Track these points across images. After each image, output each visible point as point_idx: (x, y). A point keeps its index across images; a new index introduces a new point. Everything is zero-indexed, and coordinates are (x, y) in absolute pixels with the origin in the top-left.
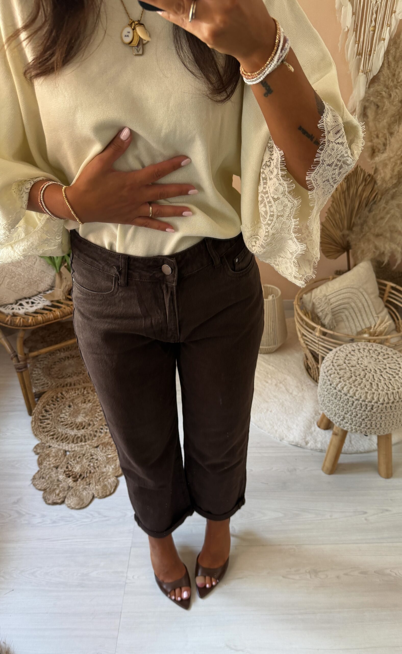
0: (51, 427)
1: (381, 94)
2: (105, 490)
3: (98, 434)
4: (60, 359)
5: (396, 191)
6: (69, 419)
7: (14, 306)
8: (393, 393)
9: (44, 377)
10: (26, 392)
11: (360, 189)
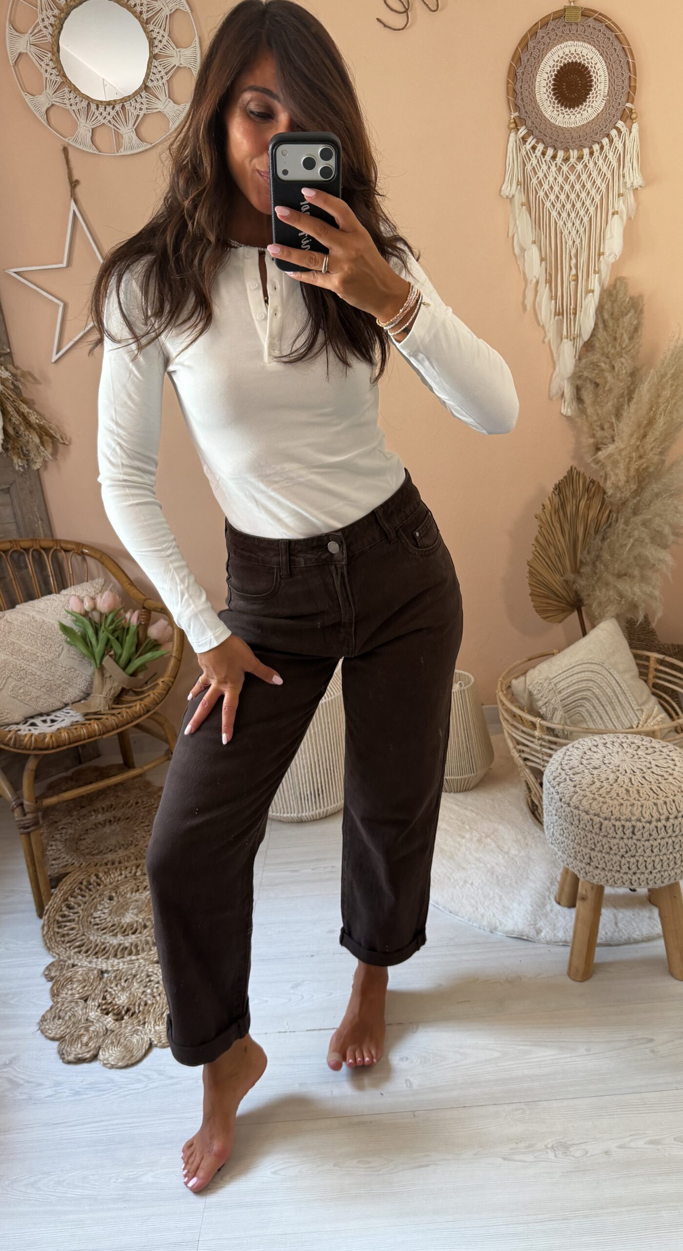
0: (77, 934)
1: (598, 366)
4: (95, 824)
5: (639, 502)
6: (108, 920)
7: (21, 727)
8: (665, 803)
9: (68, 854)
10: (35, 871)
11: (583, 504)
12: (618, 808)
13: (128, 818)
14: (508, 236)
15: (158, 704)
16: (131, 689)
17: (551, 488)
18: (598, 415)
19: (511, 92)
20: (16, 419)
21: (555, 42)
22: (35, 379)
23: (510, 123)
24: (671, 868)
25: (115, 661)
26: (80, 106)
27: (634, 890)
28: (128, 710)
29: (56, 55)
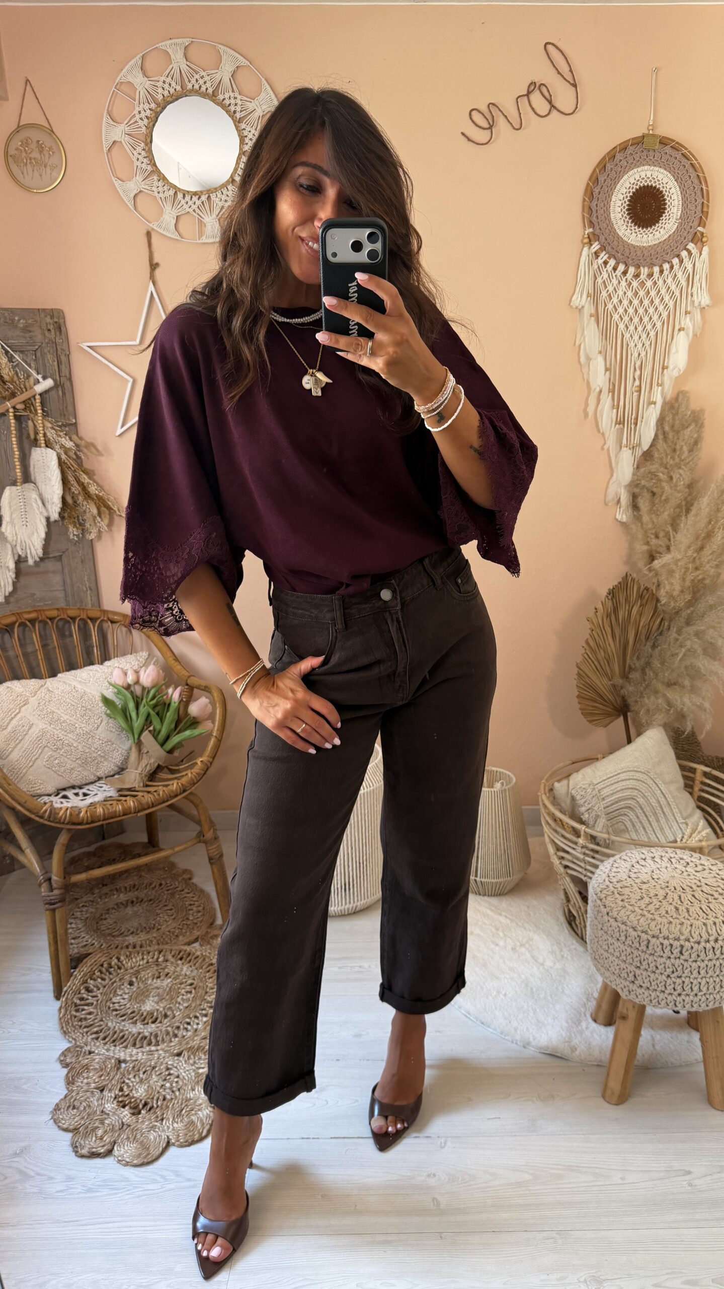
0: (95, 1019)
2: (190, 1131)
3: (181, 1033)
4: (117, 904)
5: (692, 612)
6: (128, 1006)
7: (53, 798)
9: (87, 933)
10: (57, 950)
11: (635, 610)
12: (667, 926)
13: (150, 900)
14: (575, 344)
15: (194, 784)
16: (167, 767)
17: (604, 592)
18: (653, 523)
19: (586, 209)
20: (76, 489)
21: (632, 166)
22: (97, 450)
23: (584, 238)
24: (716, 991)
25: (153, 736)
26: (167, 194)
27: (678, 1012)
28: (165, 789)
29: (149, 145)
